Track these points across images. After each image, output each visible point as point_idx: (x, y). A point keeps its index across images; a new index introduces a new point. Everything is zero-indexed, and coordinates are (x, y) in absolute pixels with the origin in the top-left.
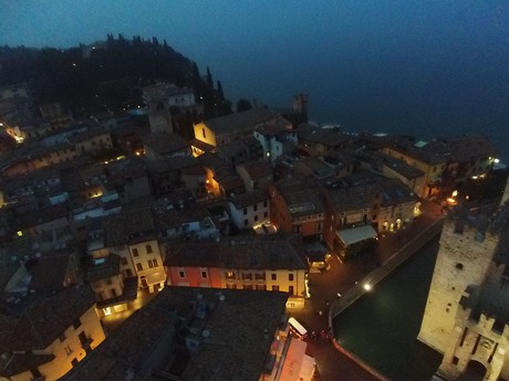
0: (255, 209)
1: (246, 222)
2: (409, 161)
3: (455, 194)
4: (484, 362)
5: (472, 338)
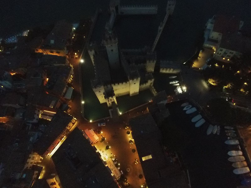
0: (35, 114)
1: (37, 119)
3: (76, 54)
4: (113, 101)
5: (110, 100)
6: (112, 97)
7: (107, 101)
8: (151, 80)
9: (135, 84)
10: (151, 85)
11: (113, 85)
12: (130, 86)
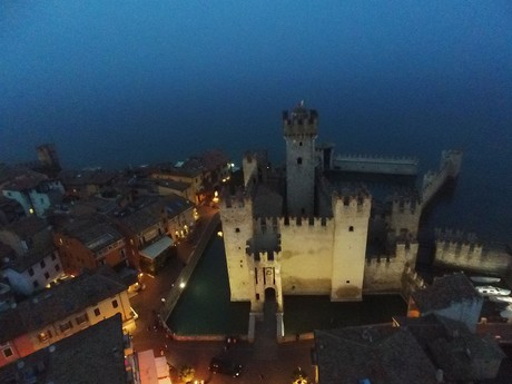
0: (43, 265)
1: (36, 284)
2: (176, 179)
3: (216, 194)
4: (272, 286)
5: (260, 274)
6: (271, 258)
7: (253, 273)
8: (407, 247)
9: (351, 229)
10: (406, 270)
11: (282, 221)
12: (336, 238)
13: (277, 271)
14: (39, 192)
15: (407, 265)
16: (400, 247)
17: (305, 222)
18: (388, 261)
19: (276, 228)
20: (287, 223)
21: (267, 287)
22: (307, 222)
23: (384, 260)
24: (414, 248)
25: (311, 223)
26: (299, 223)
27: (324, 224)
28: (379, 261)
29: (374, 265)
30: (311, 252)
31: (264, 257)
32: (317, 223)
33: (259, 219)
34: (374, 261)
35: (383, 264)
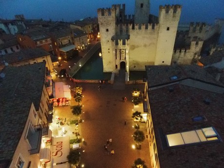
5: (118, 52)
6: (124, 44)
7: (114, 52)
8: (197, 44)
9: (168, 29)
10: (195, 56)
11: (131, 27)
12: (159, 34)
13: (127, 52)
14: (12, 25)
15: (195, 54)
16: (193, 43)
17: (143, 27)
18: (185, 51)
19: (127, 31)
20: (133, 28)
21: (122, 61)
22: (144, 26)
23: (183, 51)
24: (201, 44)
25: (147, 28)
26: (140, 28)
27: (153, 28)
28: (180, 52)
29: (177, 54)
30: (145, 46)
31: (120, 42)
32: (150, 27)
33: (119, 25)
34: (178, 51)
35: (183, 54)
